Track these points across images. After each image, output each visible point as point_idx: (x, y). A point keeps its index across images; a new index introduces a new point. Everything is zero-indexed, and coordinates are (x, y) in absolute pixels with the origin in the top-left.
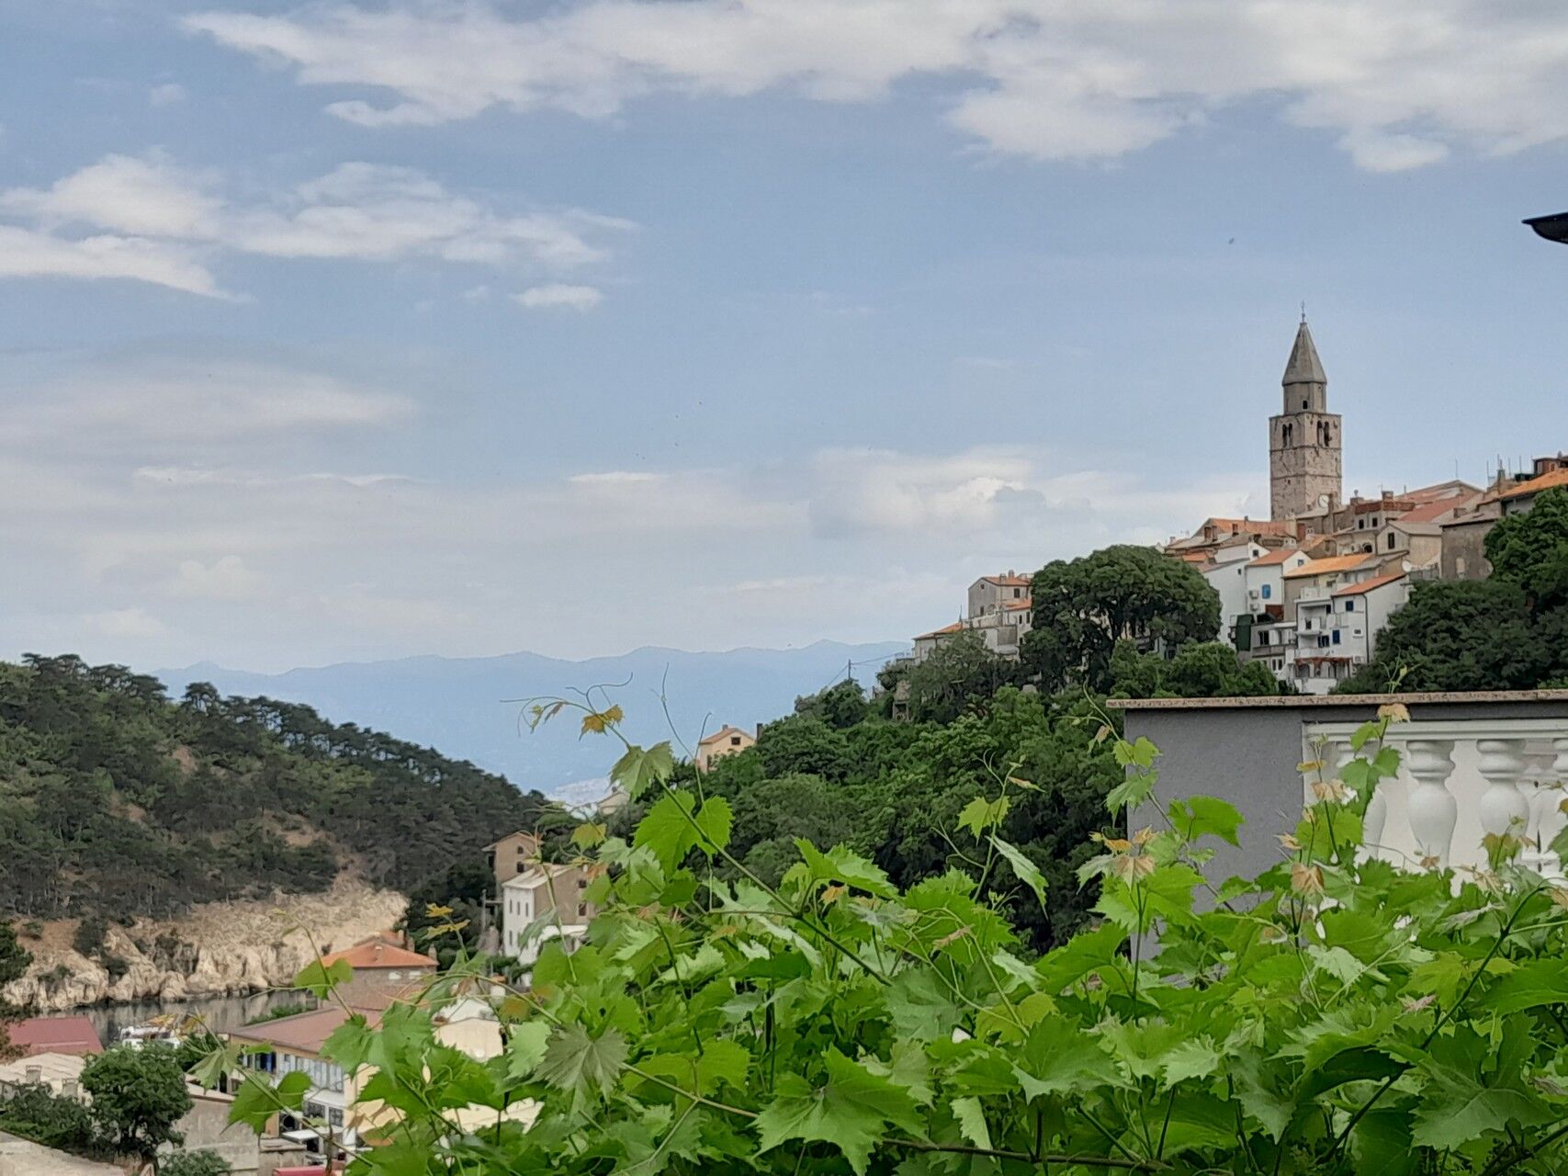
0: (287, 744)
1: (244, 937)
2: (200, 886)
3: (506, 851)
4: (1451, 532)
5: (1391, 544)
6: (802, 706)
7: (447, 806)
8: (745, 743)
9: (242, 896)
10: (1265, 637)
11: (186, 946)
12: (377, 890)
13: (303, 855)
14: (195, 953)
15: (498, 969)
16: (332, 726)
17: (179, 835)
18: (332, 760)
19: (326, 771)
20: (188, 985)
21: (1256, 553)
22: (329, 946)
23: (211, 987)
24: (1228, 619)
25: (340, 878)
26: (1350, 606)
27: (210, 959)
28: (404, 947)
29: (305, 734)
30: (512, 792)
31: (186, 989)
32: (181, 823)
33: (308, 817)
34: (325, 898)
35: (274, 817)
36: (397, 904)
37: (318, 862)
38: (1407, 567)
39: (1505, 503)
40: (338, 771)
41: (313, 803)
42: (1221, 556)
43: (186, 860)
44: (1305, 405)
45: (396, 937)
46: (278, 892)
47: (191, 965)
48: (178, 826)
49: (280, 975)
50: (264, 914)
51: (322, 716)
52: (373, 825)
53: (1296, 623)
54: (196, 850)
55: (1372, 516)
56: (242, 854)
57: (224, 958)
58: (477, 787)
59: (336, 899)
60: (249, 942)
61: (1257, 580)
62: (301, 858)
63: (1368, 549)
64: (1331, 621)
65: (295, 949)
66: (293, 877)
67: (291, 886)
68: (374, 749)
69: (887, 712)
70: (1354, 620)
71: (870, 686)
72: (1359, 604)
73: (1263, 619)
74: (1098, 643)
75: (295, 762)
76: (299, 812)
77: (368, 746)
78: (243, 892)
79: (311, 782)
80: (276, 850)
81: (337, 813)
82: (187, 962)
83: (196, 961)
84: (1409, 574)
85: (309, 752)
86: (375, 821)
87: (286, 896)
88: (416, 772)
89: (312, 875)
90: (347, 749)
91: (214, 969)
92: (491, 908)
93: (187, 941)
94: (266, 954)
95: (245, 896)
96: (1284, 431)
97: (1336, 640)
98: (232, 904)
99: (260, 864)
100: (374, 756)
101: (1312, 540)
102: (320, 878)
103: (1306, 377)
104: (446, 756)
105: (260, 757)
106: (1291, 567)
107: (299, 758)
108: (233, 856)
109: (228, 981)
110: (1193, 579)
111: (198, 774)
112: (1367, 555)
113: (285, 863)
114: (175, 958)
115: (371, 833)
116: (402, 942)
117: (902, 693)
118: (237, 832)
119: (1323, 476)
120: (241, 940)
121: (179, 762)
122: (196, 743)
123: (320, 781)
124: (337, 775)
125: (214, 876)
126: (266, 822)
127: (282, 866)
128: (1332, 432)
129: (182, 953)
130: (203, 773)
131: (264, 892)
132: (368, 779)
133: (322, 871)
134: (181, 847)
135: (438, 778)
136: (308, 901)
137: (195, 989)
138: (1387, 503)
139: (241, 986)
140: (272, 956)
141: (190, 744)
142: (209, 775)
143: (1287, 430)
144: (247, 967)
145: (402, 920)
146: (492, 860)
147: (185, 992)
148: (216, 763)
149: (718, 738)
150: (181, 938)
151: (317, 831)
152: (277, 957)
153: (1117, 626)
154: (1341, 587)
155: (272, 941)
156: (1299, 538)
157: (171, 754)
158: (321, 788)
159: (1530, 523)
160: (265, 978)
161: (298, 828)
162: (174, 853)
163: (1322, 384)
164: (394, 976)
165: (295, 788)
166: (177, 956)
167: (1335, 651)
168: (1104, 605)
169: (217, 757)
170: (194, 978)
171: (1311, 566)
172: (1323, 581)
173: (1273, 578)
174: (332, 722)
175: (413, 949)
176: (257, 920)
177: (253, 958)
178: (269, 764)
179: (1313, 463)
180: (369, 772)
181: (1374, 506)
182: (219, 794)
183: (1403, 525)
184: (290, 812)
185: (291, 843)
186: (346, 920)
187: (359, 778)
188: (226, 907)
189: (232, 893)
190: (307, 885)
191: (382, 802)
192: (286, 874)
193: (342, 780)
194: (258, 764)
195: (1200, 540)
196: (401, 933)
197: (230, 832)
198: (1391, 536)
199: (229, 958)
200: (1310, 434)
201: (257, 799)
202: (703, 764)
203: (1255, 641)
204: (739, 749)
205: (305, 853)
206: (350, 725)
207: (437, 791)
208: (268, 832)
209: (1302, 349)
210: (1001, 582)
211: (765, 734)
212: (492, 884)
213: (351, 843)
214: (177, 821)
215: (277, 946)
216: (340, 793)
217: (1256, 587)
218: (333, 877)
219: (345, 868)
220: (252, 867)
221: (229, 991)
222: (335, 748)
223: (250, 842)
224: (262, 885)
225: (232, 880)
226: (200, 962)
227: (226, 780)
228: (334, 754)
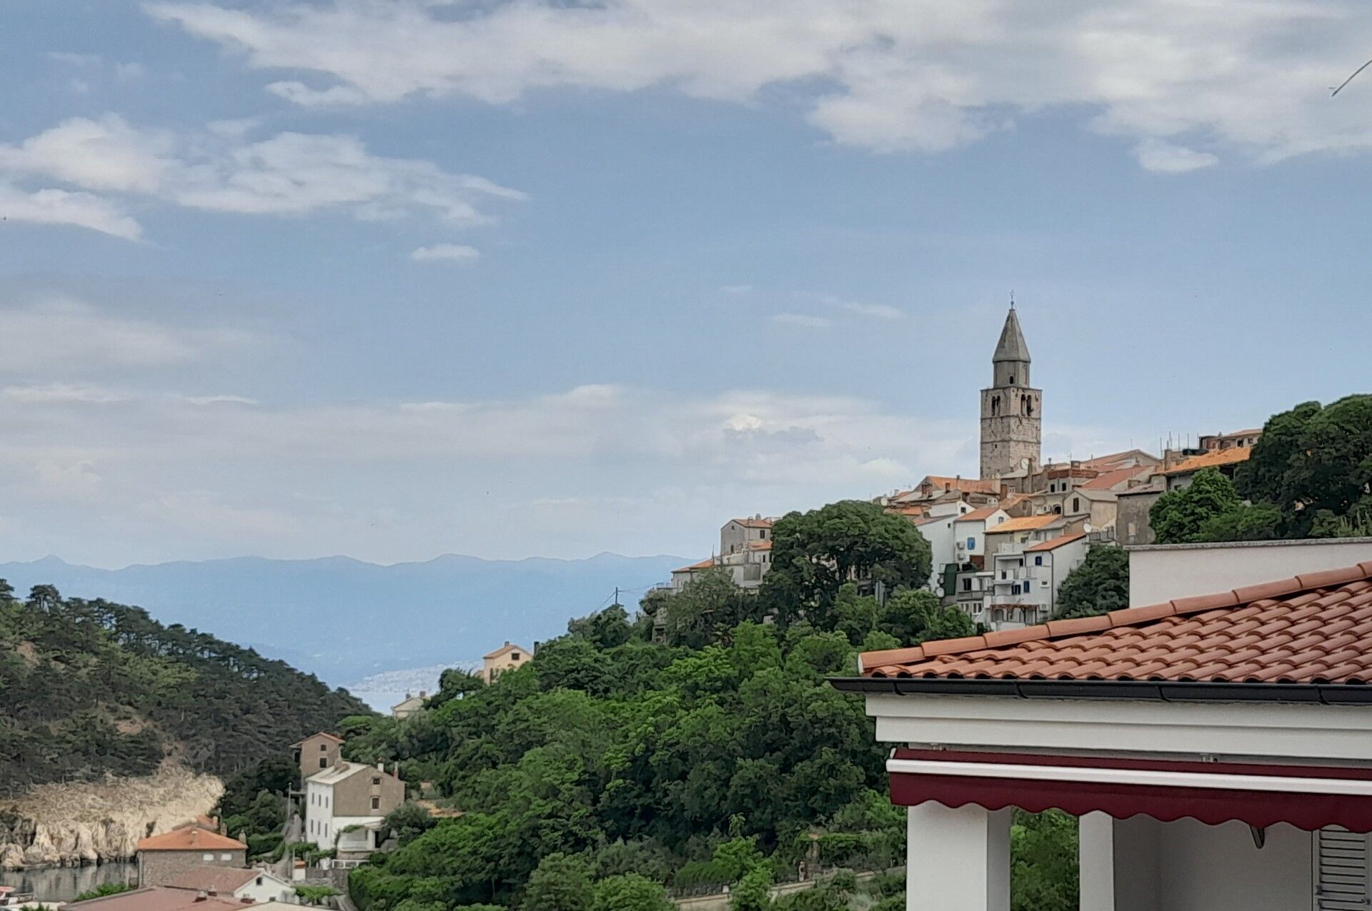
0: (121, 642)
1: (77, 814)
2: (41, 768)
3: (311, 749)
4: (1125, 500)
5: (1076, 508)
6: (575, 627)
7: (262, 701)
8: (524, 658)
9: (77, 778)
10: (968, 584)
11: (24, 821)
12: (198, 775)
13: (132, 742)
14: (33, 827)
15: (300, 854)
16: (162, 627)
17: (21, 722)
18: (161, 658)
19: (155, 667)
20: (25, 855)
21: (963, 510)
22: (154, 823)
23: (47, 858)
24: (937, 569)
25: (164, 763)
26: (1038, 561)
27: (46, 833)
28: (218, 831)
29: (137, 633)
30: (320, 688)
31: (24, 859)
32: (23, 712)
33: (137, 708)
34: (151, 780)
35: (107, 707)
36: (215, 788)
37: (145, 749)
38: (1088, 529)
39: (1170, 478)
40: (166, 668)
41: (142, 696)
42: (934, 511)
43: (27, 745)
44: (1012, 380)
45: (211, 822)
46: (109, 775)
47: (30, 838)
48: (21, 713)
49: (109, 849)
50: (96, 794)
51: (153, 617)
52: (196, 716)
53: (993, 573)
54: (36, 736)
55: (1062, 481)
56: (78, 741)
57: (59, 832)
58: (290, 685)
59: (160, 781)
60: (82, 819)
61: (965, 533)
62: (130, 745)
63: (1058, 510)
64: (1022, 572)
65: (123, 825)
66: (123, 761)
67: (120, 770)
68: (199, 648)
69: (647, 635)
70: (1041, 573)
71: (633, 611)
72: (1046, 559)
73: (967, 568)
74: (828, 584)
75: (128, 659)
76: (130, 704)
77: (193, 645)
78: (77, 774)
79: (141, 678)
80: (108, 737)
81: (164, 705)
82: (26, 835)
83: (34, 834)
84: (1089, 534)
85: (140, 651)
86: (198, 714)
87: (115, 778)
88: (236, 669)
89: (139, 760)
90: (175, 648)
91: (50, 842)
92: (296, 799)
93: (27, 817)
94: (97, 830)
95: (79, 778)
96: (994, 402)
97: (1027, 590)
98: (67, 785)
99: (93, 749)
100: (199, 654)
101: (1013, 498)
102: (145, 763)
103: (1013, 356)
104: (263, 656)
105: (96, 654)
106: (992, 524)
107: (131, 655)
108: (69, 742)
109: (63, 853)
110: (909, 531)
111: (38, 668)
112: (1056, 516)
113: (116, 749)
114: (14, 832)
115: (194, 724)
116: (216, 827)
117: (661, 618)
118: (74, 722)
119: (1025, 442)
120: (74, 816)
121: (23, 656)
122: (38, 639)
123: (150, 676)
124: (165, 671)
125: (52, 759)
126: (100, 712)
127: (113, 752)
128: (1034, 405)
129: (21, 827)
130: (44, 667)
131: (96, 774)
132: (193, 675)
133: (149, 757)
134: (22, 733)
135: (255, 675)
136: (136, 783)
137: (32, 859)
138: (1074, 470)
139: (72, 858)
140: (102, 830)
141: (33, 641)
142: (50, 670)
143: (996, 401)
144: (79, 841)
145: (217, 808)
146: (298, 756)
147: (23, 863)
148: (56, 659)
149: (501, 653)
150: (19, 814)
151: (145, 721)
152: (107, 832)
153: (843, 568)
154: (1032, 544)
155: (103, 818)
156: (1001, 496)
157: (15, 650)
158: (152, 682)
159: (1188, 498)
160: (95, 851)
161: (129, 718)
162: (17, 738)
163: (1027, 362)
164: (208, 857)
165: (126, 682)
166: (17, 830)
167: (1025, 599)
168: (833, 552)
169: (58, 653)
170: (33, 850)
171: (1010, 524)
172: (1018, 537)
173: (977, 532)
174: (161, 623)
175: (225, 833)
176: (89, 799)
177: (85, 832)
178: (105, 660)
179: (1018, 431)
180: (193, 669)
181: (1065, 474)
182: (60, 686)
183: (1087, 492)
184: (122, 704)
185: (122, 731)
186: (170, 800)
187: (185, 674)
188: (61, 787)
189: (68, 775)
190: (135, 768)
191: (205, 696)
192: (116, 759)
193: (170, 676)
194: (94, 660)
195: (918, 496)
196: (215, 819)
197: (67, 721)
198: (1076, 501)
199: (63, 832)
200: (1015, 406)
201: (92, 690)
202: (486, 676)
203: (960, 587)
204: (518, 664)
205: (135, 740)
206: (178, 626)
207: (255, 686)
208: (102, 721)
209: (1010, 332)
210: (748, 525)
211: (542, 651)
212: (297, 778)
213: (176, 732)
214: (19, 710)
215: (107, 823)
216: (168, 687)
217: (963, 539)
218: (160, 763)
219: (169, 754)
220: (86, 753)
221: (62, 861)
222: (163, 647)
223: (86, 730)
224: (95, 768)
225: (68, 763)
226: (37, 836)
227: (65, 675)
228: (163, 652)
